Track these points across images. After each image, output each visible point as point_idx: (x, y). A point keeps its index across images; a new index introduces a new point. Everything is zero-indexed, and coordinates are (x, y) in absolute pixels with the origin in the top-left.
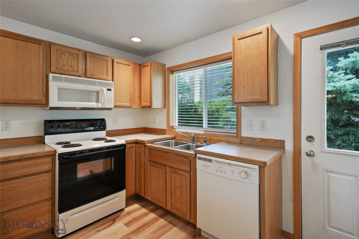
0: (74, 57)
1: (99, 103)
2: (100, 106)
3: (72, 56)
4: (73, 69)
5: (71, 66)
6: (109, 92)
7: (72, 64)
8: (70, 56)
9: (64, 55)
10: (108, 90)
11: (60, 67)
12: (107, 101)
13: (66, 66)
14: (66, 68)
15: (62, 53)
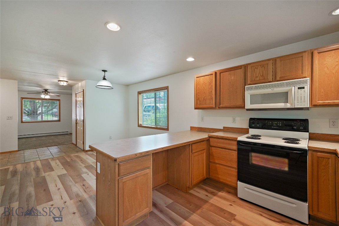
0: (265, 68)
1: (288, 104)
2: (289, 105)
3: (263, 67)
4: (264, 78)
5: (263, 76)
6: (301, 91)
7: (263, 74)
8: (262, 67)
9: (257, 69)
10: (299, 88)
11: (254, 79)
12: (298, 100)
13: (259, 77)
14: (258, 79)
15: (256, 68)
